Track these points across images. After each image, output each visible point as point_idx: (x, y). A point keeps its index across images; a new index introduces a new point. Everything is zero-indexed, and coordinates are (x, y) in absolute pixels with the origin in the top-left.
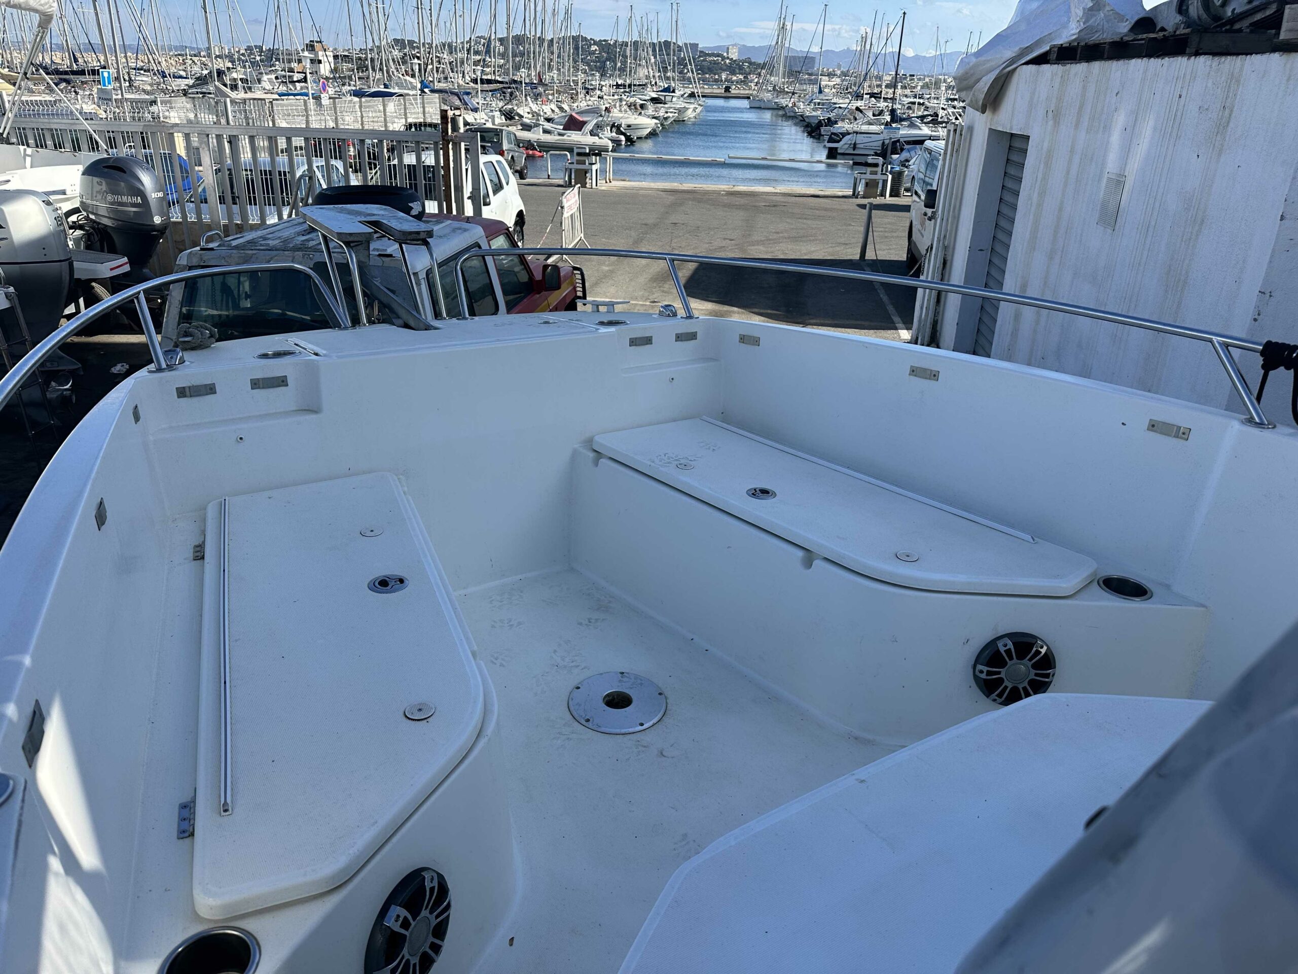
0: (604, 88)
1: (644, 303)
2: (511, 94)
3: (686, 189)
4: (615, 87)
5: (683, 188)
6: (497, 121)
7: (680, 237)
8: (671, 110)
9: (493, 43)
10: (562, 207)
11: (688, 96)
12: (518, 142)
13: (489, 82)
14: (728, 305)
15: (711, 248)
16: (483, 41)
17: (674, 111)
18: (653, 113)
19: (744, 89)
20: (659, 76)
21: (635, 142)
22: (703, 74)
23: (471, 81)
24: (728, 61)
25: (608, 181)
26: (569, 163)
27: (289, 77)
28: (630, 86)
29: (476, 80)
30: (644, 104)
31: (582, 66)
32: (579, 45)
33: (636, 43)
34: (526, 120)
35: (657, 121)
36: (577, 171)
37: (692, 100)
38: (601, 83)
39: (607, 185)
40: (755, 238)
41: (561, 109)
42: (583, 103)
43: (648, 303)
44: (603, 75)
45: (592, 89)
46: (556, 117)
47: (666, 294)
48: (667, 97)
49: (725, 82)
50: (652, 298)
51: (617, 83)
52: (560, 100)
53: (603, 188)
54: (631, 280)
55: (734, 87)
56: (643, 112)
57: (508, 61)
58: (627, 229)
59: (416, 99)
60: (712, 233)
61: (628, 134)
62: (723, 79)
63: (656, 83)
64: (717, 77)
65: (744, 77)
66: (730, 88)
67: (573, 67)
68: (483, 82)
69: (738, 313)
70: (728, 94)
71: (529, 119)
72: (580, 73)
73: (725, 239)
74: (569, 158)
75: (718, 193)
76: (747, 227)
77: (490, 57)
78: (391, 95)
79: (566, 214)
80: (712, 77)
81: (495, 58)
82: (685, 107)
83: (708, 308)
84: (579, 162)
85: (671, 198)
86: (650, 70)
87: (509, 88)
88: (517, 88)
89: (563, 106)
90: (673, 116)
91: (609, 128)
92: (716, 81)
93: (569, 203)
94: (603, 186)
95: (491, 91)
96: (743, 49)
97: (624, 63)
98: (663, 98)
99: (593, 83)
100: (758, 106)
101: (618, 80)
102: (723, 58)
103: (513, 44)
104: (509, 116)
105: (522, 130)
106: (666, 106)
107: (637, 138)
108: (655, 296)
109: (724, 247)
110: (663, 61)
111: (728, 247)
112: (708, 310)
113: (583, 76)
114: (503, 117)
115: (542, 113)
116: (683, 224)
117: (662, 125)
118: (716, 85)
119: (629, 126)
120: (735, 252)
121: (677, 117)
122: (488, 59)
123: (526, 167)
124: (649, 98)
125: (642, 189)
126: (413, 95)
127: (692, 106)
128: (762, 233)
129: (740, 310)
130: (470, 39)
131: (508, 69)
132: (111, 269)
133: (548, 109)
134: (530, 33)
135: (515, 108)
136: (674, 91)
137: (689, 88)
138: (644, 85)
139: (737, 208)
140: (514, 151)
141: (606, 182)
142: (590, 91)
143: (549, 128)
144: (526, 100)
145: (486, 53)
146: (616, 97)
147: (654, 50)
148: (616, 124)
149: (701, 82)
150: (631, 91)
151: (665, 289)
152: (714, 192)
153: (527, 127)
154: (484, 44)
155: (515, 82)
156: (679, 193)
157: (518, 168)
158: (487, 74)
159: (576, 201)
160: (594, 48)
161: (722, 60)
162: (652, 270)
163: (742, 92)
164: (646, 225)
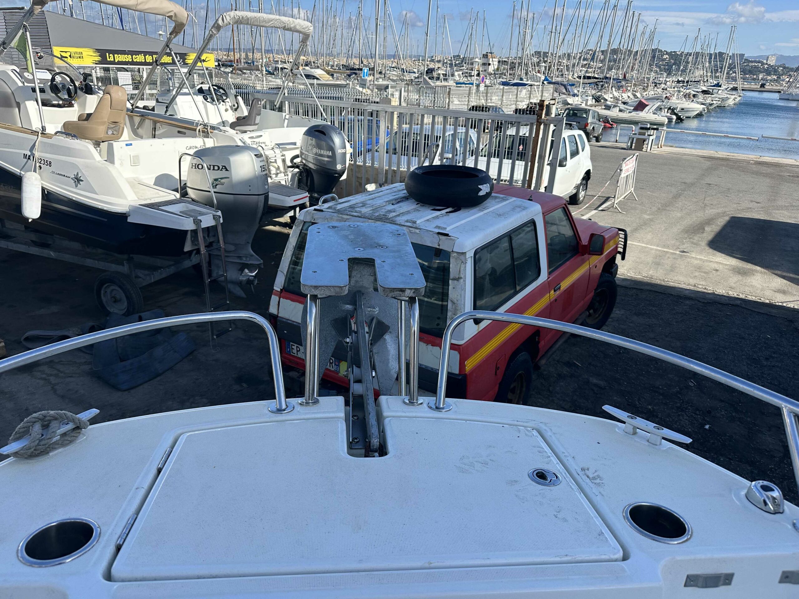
0: (668, 83)
1: (675, 252)
2: (602, 86)
3: (721, 156)
4: (676, 82)
5: (718, 156)
6: (590, 102)
7: (712, 195)
8: (716, 99)
9: (597, 53)
10: (621, 170)
11: (730, 90)
12: (600, 118)
13: (589, 78)
14: (752, 263)
15: (739, 208)
16: (591, 52)
17: (718, 99)
18: (702, 101)
19: (776, 85)
20: (710, 76)
21: (683, 120)
22: (745, 75)
23: (577, 77)
24: (766, 66)
25: (659, 146)
26: (633, 134)
27: (470, 73)
28: (687, 82)
29: (581, 77)
30: (696, 94)
31: (655, 68)
32: (656, 55)
33: (697, 54)
34: (609, 103)
35: (705, 107)
36: (638, 139)
37: (734, 93)
38: (667, 79)
39: (658, 149)
40: (780, 203)
41: (635, 96)
42: (651, 93)
43: (678, 252)
44: (669, 74)
45: (659, 83)
46: (630, 101)
47: (695, 246)
48: (714, 90)
49: (761, 80)
50: (682, 247)
51: (678, 80)
52: (635, 90)
53: (655, 152)
54: (666, 229)
55: (768, 84)
56: (694, 99)
57: (605, 65)
58: (669, 185)
59: (539, 88)
60: (741, 195)
61: (680, 115)
62: (760, 78)
63: (707, 80)
64: (755, 77)
65: (777, 78)
66: (765, 84)
67: (649, 69)
68: (585, 77)
69: (761, 273)
70: (762, 89)
71: (611, 102)
72: (652, 73)
73: (752, 201)
74: (634, 129)
75: (748, 162)
76: (772, 192)
77: (593, 62)
78: (525, 85)
79: (623, 175)
80: (751, 77)
81: (596, 63)
82: (727, 97)
83: (732, 264)
84: (640, 134)
85: (708, 163)
86: (705, 71)
87: (602, 82)
88: (606, 82)
89: (637, 94)
90: (716, 103)
91: (666, 110)
92: (754, 79)
93: (627, 167)
94: (656, 150)
95: (589, 84)
96: (780, 57)
97: (686, 67)
98: (711, 91)
99: (661, 79)
100: (787, 98)
101: (679, 78)
102: (763, 64)
103: (610, 54)
104: (597, 99)
105: (605, 109)
106: (713, 96)
107: (686, 117)
108: (684, 246)
109: (751, 208)
110: (716, 66)
111: (754, 209)
112: (732, 265)
113: (654, 74)
114: (594, 100)
115: (620, 99)
116: (716, 185)
117: (708, 109)
118: (754, 82)
119: (683, 109)
120: (760, 214)
121: (720, 104)
122: (592, 63)
123: (602, 134)
124: (701, 90)
125: (685, 154)
126: (537, 85)
127: (733, 97)
128: (786, 199)
129: (763, 270)
130: (582, 51)
131: (604, 69)
132: (295, 201)
133: (627, 96)
134: (624, 47)
135: (603, 95)
136: (720, 86)
137: (732, 84)
138: (698, 81)
139: (763, 176)
140: (596, 124)
141: (658, 147)
142: (658, 85)
143: (623, 108)
144: (612, 89)
145: (591, 60)
146: (676, 89)
147: (710, 58)
148: (672, 108)
149: (742, 80)
150: (687, 85)
151: (695, 241)
152: (744, 161)
153: (608, 108)
154: (591, 54)
155: (606, 78)
156: (714, 160)
157: (596, 135)
158: (589, 73)
159: (633, 165)
160: (665, 57)
161: (761, 66)
162: (685, 222)
163: (774, 88)
164: (684, 183)
